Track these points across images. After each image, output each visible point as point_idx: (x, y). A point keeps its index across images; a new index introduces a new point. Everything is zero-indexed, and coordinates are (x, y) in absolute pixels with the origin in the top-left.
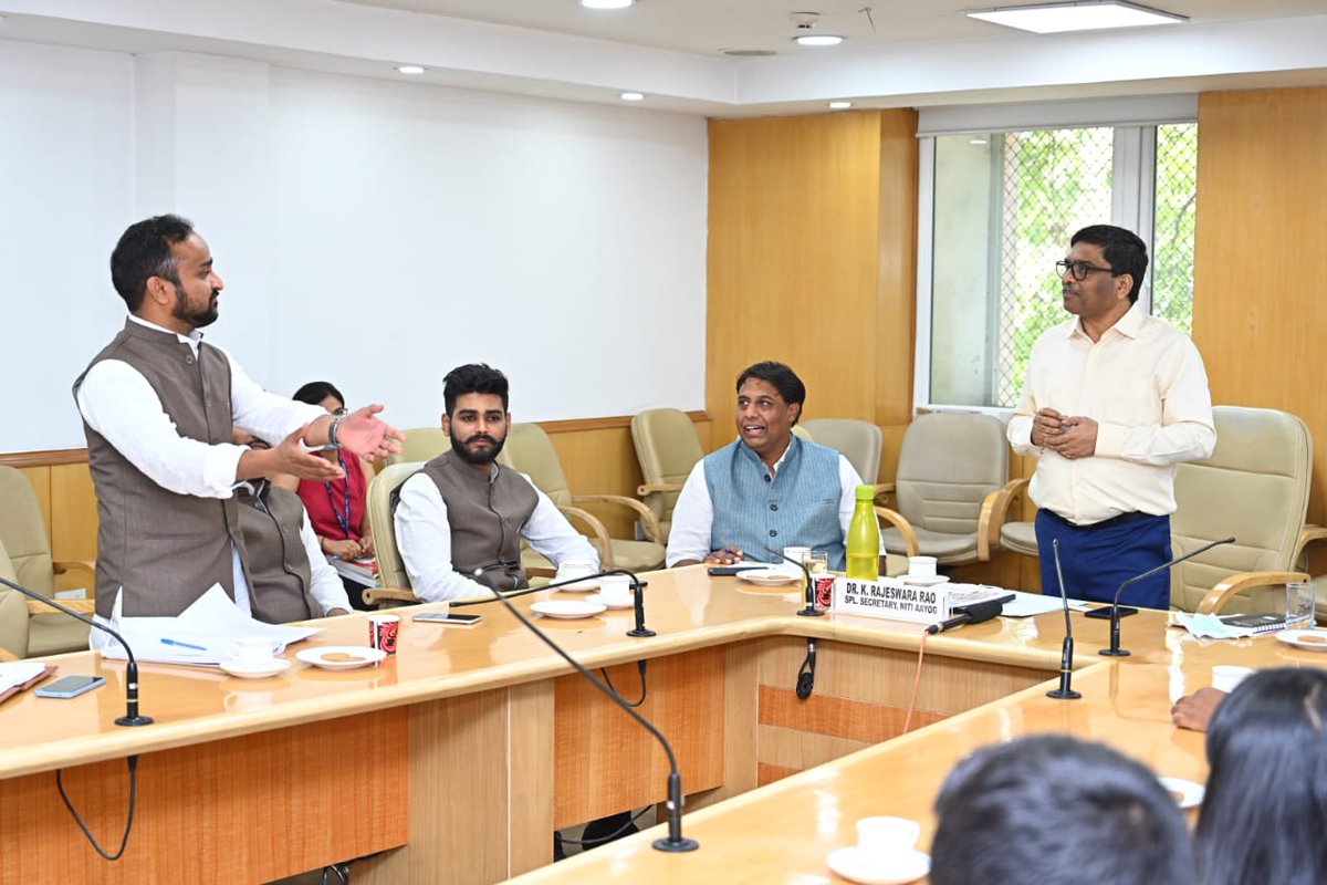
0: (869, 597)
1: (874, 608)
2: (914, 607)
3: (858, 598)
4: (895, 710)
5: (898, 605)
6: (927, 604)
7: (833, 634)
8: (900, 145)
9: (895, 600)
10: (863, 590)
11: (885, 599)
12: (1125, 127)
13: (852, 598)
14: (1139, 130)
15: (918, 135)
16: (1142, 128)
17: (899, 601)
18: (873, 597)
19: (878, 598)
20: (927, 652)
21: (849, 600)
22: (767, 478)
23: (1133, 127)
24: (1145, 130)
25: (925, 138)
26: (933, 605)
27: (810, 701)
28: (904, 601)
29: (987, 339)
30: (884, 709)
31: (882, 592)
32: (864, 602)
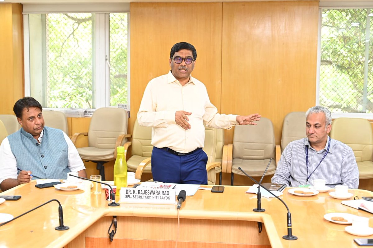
0: (137, 195)
1: (140, 199)
2: (159, 198)
3: (131, 196)
4: (154, 242)
5: (152, 197)
6: (166, 196)
7: (133, 214)
8: (17, 16)
9: (150, 195)
10: (134, 192)
11: (145, 195)
12: (100, 14)
13: (128, 196)
14: (104, 15)
15: (23, 13)
16: (105, 14)
17: (152, 196)
18: (139, 195)
19: (141, 195)
20: (180, 218)
21: (127, 197)
22: (37, 145)
23: (103, 14)
24: (106, 15)
25: (26, 14)
26: (168, 196)
27: (113, 242)
28: (154, 195)
29: (43, 85)
30: (149, 241)
31: (143, 192)
32: (134, 197)
